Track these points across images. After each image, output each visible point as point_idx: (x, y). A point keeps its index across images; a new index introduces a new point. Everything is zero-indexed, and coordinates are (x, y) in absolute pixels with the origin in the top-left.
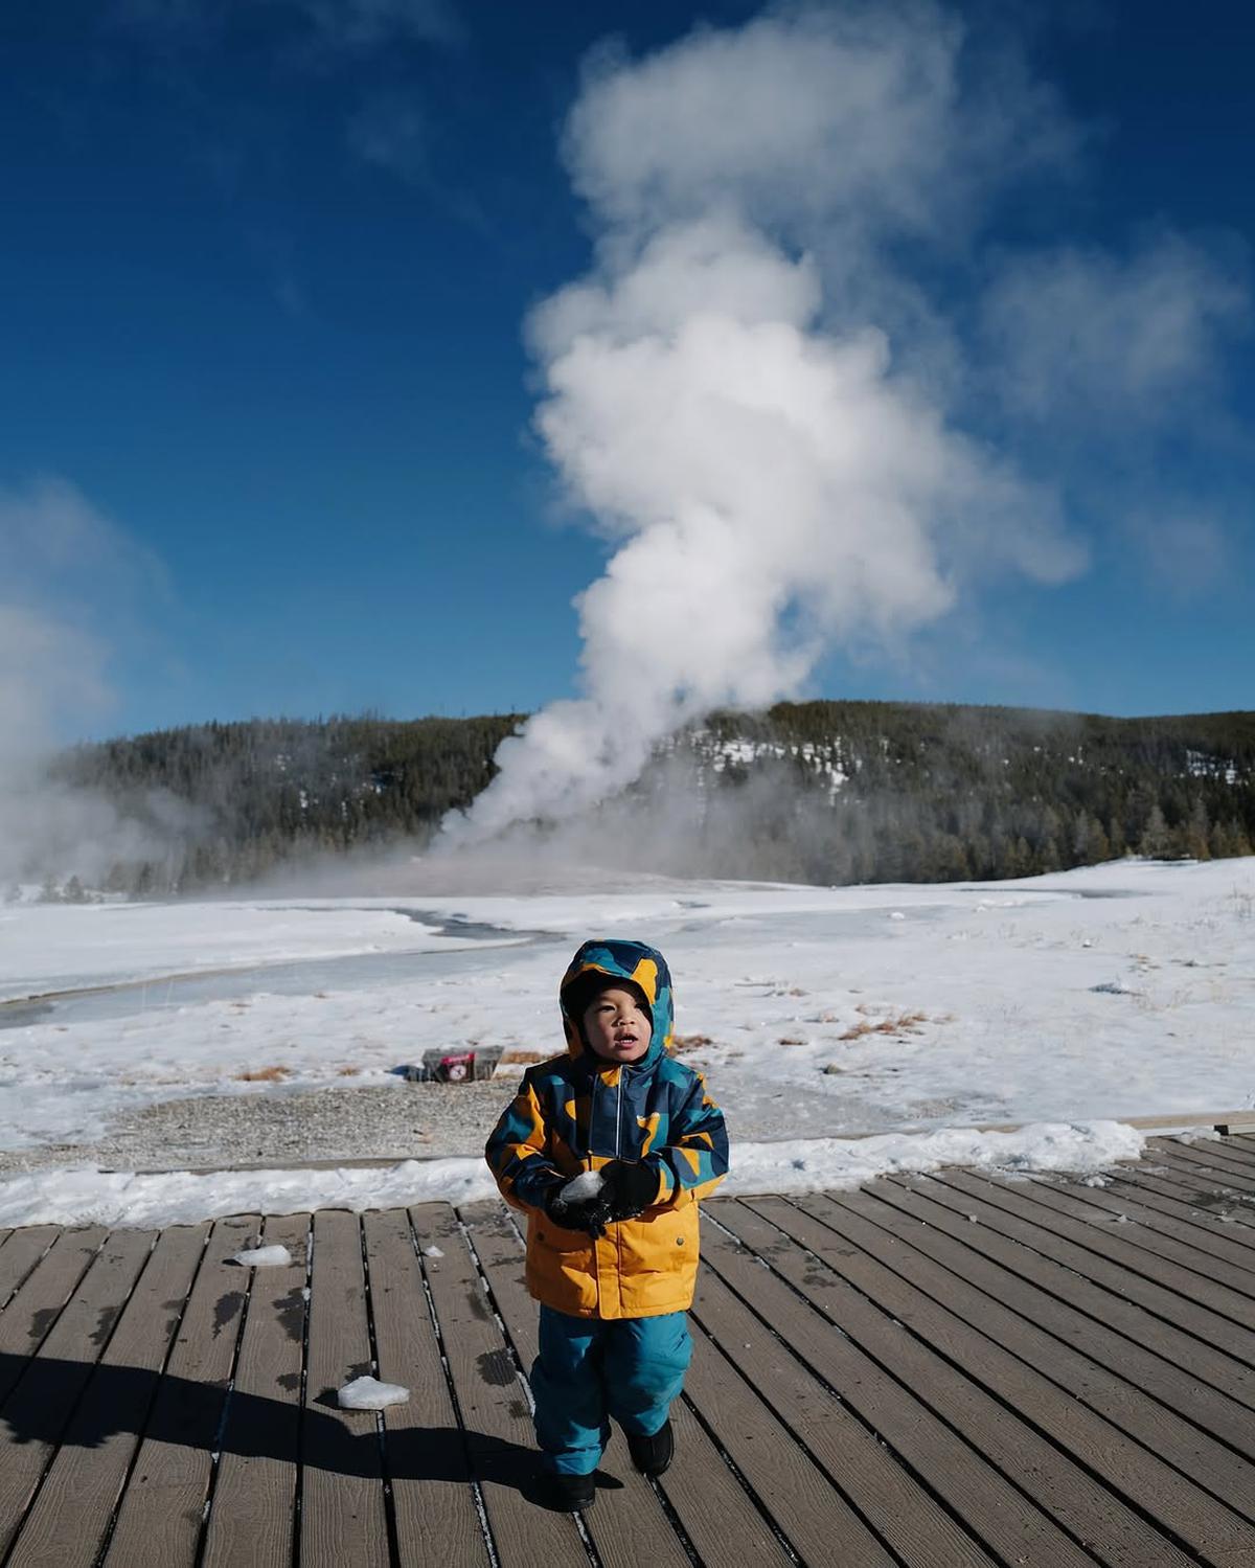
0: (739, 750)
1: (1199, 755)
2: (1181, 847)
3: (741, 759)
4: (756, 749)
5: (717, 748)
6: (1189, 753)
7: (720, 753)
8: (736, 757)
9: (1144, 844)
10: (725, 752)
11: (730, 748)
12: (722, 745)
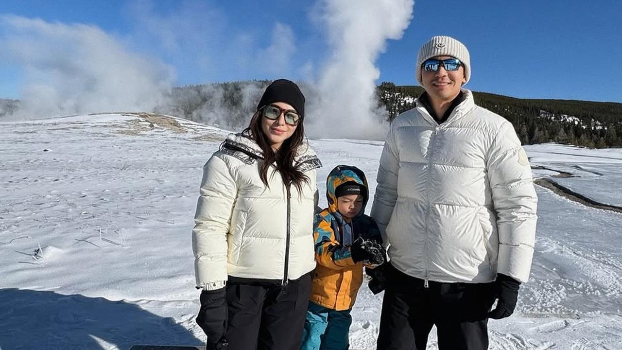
0: (408, 99)
1: (544, 112)
2: (569, 141)
3: (409, 102)
4: (414, 100)
5: (402, 99)
6: (541, 111)
7: (403, 100)
8: (407, 102)
9: (556, 139)
10: (404, 100)
11: (406, 99)
12: (404, 98)
